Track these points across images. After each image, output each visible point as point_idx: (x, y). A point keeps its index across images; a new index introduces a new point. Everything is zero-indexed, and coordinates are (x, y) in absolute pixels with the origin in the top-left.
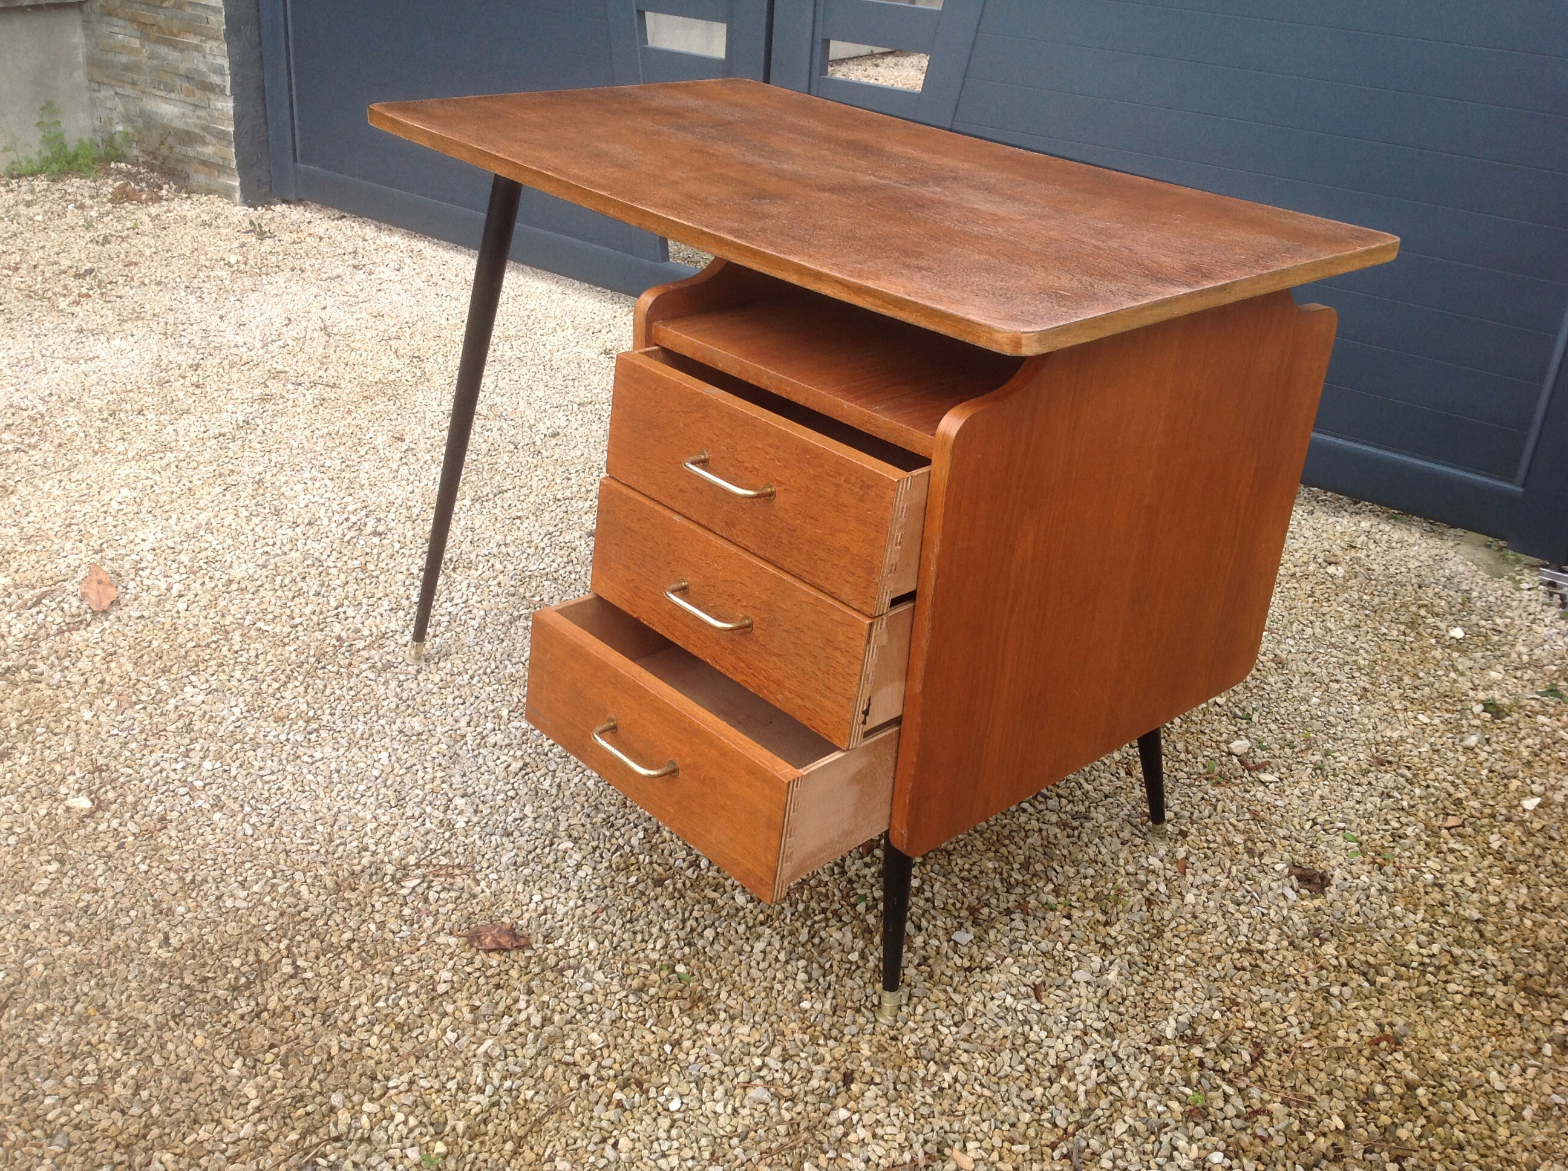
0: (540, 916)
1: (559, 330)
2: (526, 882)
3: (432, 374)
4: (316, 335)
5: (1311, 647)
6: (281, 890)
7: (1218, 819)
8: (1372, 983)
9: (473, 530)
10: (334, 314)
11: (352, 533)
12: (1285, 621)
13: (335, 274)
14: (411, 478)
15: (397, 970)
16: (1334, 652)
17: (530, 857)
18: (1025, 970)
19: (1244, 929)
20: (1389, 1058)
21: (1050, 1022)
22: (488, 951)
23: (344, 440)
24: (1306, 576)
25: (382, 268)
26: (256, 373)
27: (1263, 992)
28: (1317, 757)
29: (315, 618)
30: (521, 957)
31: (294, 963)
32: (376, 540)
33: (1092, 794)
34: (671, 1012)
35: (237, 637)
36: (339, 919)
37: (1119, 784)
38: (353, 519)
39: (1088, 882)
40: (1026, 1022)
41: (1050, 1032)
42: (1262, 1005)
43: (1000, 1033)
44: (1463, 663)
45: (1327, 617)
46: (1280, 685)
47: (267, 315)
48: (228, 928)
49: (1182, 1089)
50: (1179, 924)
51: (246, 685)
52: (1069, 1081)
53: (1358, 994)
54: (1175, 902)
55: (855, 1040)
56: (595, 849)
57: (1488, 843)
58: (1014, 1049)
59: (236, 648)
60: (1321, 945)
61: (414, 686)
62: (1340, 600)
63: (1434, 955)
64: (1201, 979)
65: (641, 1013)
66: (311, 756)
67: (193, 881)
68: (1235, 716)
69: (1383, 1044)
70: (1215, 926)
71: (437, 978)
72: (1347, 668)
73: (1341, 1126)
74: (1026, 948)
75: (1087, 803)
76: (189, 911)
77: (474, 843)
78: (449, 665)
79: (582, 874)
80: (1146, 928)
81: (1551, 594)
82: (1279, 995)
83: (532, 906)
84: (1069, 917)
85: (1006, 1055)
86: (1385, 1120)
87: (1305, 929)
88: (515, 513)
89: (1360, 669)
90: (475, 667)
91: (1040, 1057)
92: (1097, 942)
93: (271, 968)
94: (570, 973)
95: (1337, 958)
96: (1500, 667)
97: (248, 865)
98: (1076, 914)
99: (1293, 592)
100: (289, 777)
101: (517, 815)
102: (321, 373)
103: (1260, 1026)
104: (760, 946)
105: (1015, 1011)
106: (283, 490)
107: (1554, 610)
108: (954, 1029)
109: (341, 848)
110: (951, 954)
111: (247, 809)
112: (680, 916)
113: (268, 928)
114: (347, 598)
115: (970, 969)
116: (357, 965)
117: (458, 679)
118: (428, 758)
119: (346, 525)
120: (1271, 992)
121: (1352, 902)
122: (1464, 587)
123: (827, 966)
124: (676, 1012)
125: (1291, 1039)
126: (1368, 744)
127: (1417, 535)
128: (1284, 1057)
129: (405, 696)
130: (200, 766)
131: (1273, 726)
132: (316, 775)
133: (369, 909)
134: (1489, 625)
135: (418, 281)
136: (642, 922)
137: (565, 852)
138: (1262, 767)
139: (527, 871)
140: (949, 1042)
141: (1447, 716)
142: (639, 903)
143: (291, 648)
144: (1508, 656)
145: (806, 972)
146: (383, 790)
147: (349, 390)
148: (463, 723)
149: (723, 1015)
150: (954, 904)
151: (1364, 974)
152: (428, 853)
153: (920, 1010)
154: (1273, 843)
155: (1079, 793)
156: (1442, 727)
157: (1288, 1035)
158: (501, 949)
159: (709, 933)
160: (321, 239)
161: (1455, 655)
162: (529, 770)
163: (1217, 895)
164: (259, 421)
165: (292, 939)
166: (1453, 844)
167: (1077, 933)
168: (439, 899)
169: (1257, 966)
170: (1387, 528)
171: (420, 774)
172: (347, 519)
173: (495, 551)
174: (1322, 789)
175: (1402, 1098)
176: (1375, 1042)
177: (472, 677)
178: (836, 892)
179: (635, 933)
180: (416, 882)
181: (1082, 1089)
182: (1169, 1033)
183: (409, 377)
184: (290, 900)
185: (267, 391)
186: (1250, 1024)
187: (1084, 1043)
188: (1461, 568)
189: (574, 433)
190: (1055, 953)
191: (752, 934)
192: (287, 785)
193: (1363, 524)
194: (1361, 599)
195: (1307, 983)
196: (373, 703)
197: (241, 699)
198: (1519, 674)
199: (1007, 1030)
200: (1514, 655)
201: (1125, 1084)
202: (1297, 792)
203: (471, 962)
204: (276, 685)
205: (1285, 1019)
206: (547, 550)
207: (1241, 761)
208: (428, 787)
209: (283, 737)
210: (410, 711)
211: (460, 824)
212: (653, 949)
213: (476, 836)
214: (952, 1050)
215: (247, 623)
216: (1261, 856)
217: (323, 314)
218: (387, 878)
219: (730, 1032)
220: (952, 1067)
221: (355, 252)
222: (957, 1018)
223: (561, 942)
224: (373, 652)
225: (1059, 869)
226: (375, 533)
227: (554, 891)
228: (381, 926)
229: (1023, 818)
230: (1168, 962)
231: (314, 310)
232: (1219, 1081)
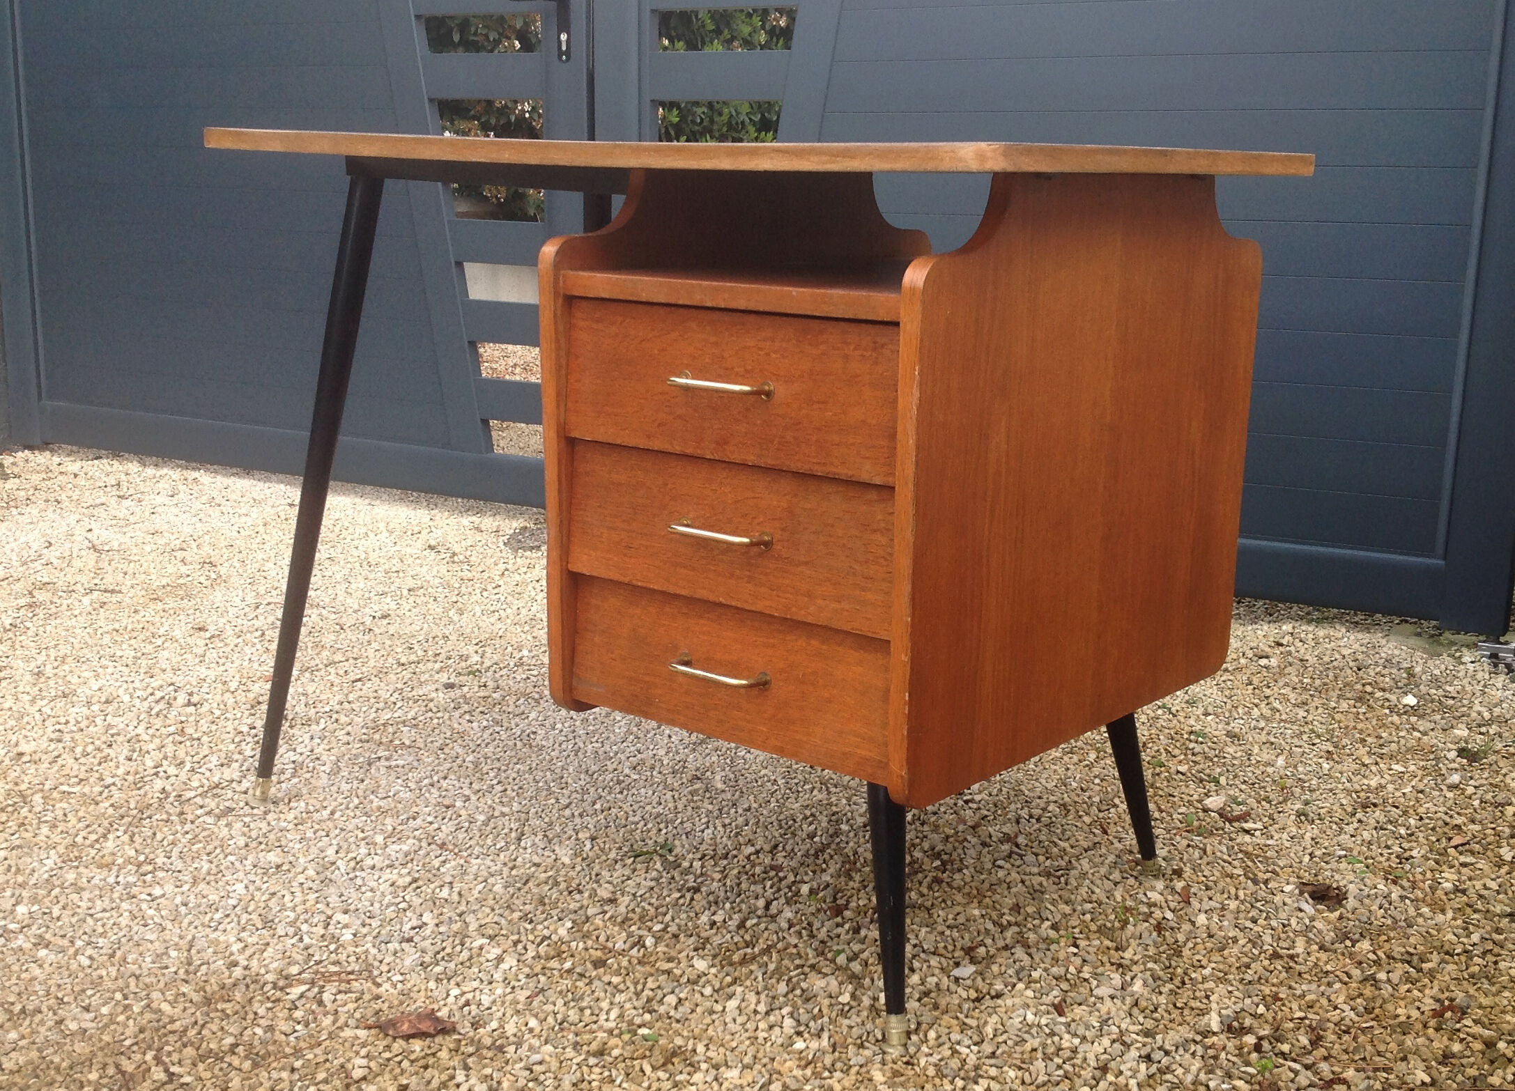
0: (462, 1008)
1: (371, 535)
2: (438, 980)
3: (230, 576)
4: (83, 553)
5: (1262, 724)
6: (136, 1009)
7: (1210, 859)
8: (1420, 970)
9: (305, 695)
10: (101, 534)
11: (162, 705)
12: (1229, 706)
13: (98, 501)
14: (221, 661)
15: (298, 1064)
16: (1287, 726)
17: (439, 957)
18: (1040, 994)
19: (1267, 938)
20: (1458, 1026)
21: (1081, 1031)
22: (408, 1037)
23: (135, 634)
24: (1239, 669)
25: (152, 496)
26: (18, 587)
27: (1304, 987)
28: (1298, 806)
29: (130, 778)
30: (449, 1041)
31: (166, 1071)
32: (192, 709)
33: (1069, 849)
34: (642, 1071)
35: (37, 798)
36: (214, 1027)
37: (1097, 840)
38: (159, 694)
39: (1088, 917)
40: (1052, 1034)
41: (1084, 1038)
42: (1307, 998)
43: (1028, 1047)
44: (1423, 725)
45: (1272, 699)
46: (1239, 754)
47: (22, 540)
48: (76, 1047)
49: (1243, 1069)
50: (1196, 944)
51: (57, 839)
52: (1117, 1077)
53: (1408, 979)
54: (1186, 927)
55: (864, 1070)
56: (516, 943)
57: (1500, 857)
58: (1047, 1058)
59: (39, 809)
60: (1353, 946)
61: (263, 825)
62: (1281, 684)
63: (1475, 944)
64: (1234, 983)
65: (606, 1074)
66: (149, 895)
67: (23, 1011)
68: (1201, 781)
69: (1448, 1014)
70: (1235, 940)
71: (349, 1066)
72: (1305, 737)
73: (1427, 1080)
74: (1035, 975)
75: (1066, 858)
76: (23, 1037)
77: (367, 951)
78: (302, 804)
79: (504, 966)
80: (1161, 949)
81: (1496, 666)
82: (1323, 988)
83: (451, 1000)
84: (1077, 946)
85: (1040, 1064)
86: (1472, 1072)
87: (1332, 934)
88: (352, 677)
89: (1318, 736)
90: (334, 804)
91: (1078, 1061)
92: (1112, 964)
93: (139, 1078)
94: (512, 1049)
95: (1374, 953)
96: (1463, 726)
97: (89, 992)
98: (1082, 943)
99: (1229, 683)
100: (126, 914)
101: (415, 922)
102: (96, 581)
103: (1310, 1016)
104: (732, 1004)
105: (1039, 1026)
106: (68, 678)
107: (1502, 677)
108: (975, 1048)
109: (204, 968)
110: (953, 987)
111: (79, 943)
112: (632, 989)
113: (127, 1043)
114: (166, 758)
115: (978, 1000)
116: (247, 1065)
117: (316, 816)
118: (295, 884)
119: (151, 699)
120: (1314, 987)
121: (1375, 907)
122: (1405, 665)
123: (816, 1011)
124: (648, 1069)
125: (1347, 1022)
126: (1348, 792)
127: (1344, 630)
128: (1346, 1037)
129: (254, 834)
130: (12, 912)
131: (1243, 787)
132: (158, 910)
133: (251, 1016)
134: (1440, 692)
135: (198, 503)
136: (587, 999)
137: (481, 948)
138: (1244, 817)
139: (438, 969)
140: (972, 1060)
141: (1422, 763)
142: (580, 984)
143: (107, 804)
144: (1469, 715)
145: (792, 1017)
146: (245, 917)
147: (132, 595)
148: (331, 852)
149: (704, 1066)
150: (945, 947)
151: (1409, 963)
152: (312, 963)
153: (932, 1034)
154: (1274, 872)
155: (1055, 850)
156: (1420, 773)
157: (1343, 1019)
158: (422, 1035)
159: (671, 999)
160: (76, 476)
161: (1413, 719)
162: (420, 883)
163: (1229, 916)
164: (28, 624)
165: (160, 1049)
166: (1462, 859)
167: (1088, 958)
168: (335, 1000)
169: (1290, 968)
170: (1310, 629)
171: (288, 898)
172: (152, 694)
173: (337, 707)
174: (1310, 832)
175: (1483, 1053)
176: (1438, 1014)
177: (332, 813)
178: (809, 950)
179: (582, 1010)
180: (304, 988)
181: (1133, 1082)
182: (1215, 1027)
183: (202, 579)
184: (148, 1016)
185: (34, 600)
186: (1299, 1014)
187: (1124, 1043)
188: (1397, 652)
189: (408, 614)
190: (1069, 976)
191: (723, 993)
192: (124, 921)
193: (1284, 628)
194: (1301, 681)
195: (1349, 976)
196: (217, 843)
197: (53, 852)
198: (1483, 729)
199: (1036, 1043)
200: (1474, 715)
201: (1180, 1071)
202: (1285, 836)
203: (388, 1048)
204: (93, 837)
205: (1336, 1008)
206: (399, 704)
207: (1221, 815)
208: (299, 909)
209: (111, 880)
210: (263, 846)
211: (347, 936)
212: (607, 1020)
213: (369, 945)
214: (977, 1068)
215: (47, 787)
216: (1266, 882)
217: (89, 535)
218: (269, 986)
219: (716, 1079)
220: (980, 1080)
221: (118, 485)
222: (976, 1038)
223: (494, 1025)
224: (207, 800)
225: (1052, 908)
226: (189, 704)
227: (476, 984)
228: (270, 1029)
229: (1001, 874)
230: (1193, 975)
231: (77, 533)
232: (1281, 1061)
